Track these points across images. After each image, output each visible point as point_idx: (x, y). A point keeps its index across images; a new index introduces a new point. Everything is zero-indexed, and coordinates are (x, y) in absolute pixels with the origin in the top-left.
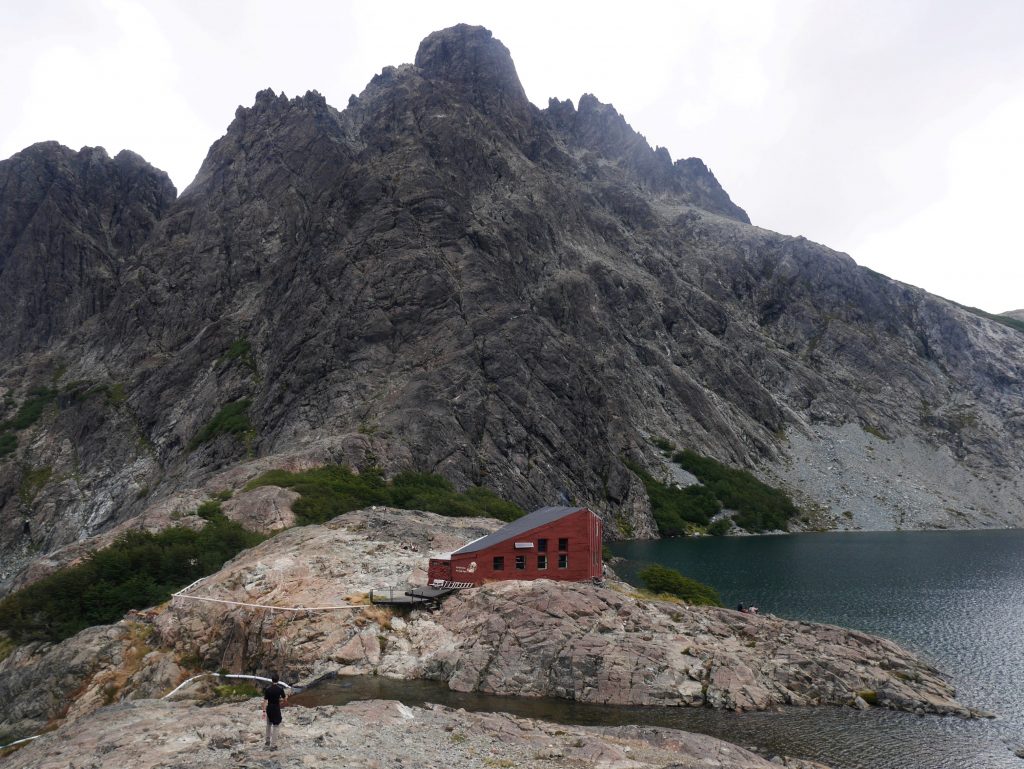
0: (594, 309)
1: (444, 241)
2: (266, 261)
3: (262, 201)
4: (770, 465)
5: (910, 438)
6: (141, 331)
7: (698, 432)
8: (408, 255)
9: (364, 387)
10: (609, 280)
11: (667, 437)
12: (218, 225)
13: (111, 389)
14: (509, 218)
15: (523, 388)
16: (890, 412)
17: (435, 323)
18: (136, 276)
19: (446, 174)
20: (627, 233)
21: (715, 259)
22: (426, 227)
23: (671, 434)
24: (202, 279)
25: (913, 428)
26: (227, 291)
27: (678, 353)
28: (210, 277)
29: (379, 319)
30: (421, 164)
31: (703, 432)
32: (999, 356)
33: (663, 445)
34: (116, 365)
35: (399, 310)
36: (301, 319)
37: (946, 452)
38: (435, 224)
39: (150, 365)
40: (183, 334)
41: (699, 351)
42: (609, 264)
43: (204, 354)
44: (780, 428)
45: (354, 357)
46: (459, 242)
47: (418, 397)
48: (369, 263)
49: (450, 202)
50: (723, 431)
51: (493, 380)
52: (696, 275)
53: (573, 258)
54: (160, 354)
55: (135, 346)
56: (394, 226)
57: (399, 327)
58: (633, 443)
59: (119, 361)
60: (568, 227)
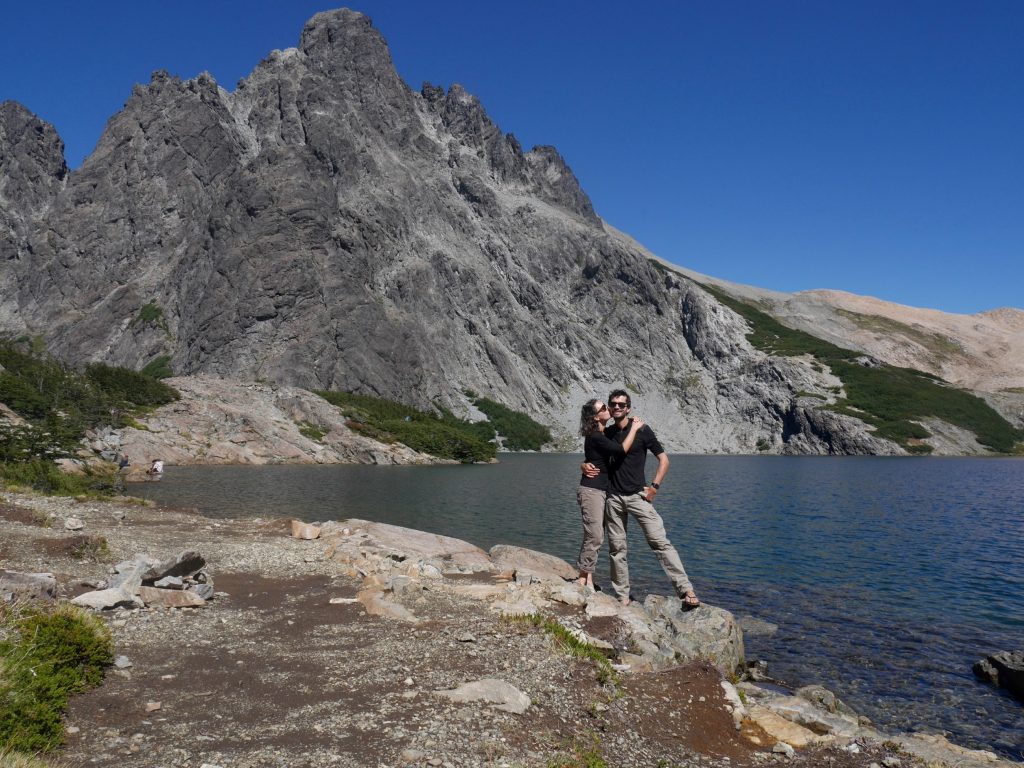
0: (431, 291)
1: (314, 245)
2: (166, 233)
3: (161, 179)
4: (551, 410)
5: (656, 392)
6: (54, 289)
7: (499, 385)
8: (288, 257)
9: (257, 352)
10: (448, 266)
11: (474, 388)
12: (122, 199)
13: (32, 339)
14: (373, 211)
15: (362, 355)
16: (647, 374)
17: (305, 308)
18: (46, 240)
19: (319, 185)
20: (475, 220)
21: (540, 248)
22: (301, 233)
23: (478, 386)
24: (107, 247)
25: (659, 385)
26: (133, 259)
27: (496, 326)
28: (117, 246)
29: (266, 304)
30: (300, 178)
31: (503, 385)
32: (721, 336)
33: (469, 394)
34: (34, 319)
35: (280, 298)
36: (209, 300)
37: (676, 403)
38: (308, 231)
39: (66, 320)
40: (94, 294)
41: (511, 324)
42: (450, 252)
43: (116, 312)
44: (565, 382)
45: (248, 330)
46: (325, 245)
47: (291, 360)
48: (259, 260)
49: (320, 213)
50: (519, 385)
51: (342, 350)
52: (525, 260)
53: (420, 247)
54: (73, 311)
55: (50, 303)
56: (278, 232)
57: (280, 310)
58: (444, 392)
59: (35, 315)
60: (421, 219)
